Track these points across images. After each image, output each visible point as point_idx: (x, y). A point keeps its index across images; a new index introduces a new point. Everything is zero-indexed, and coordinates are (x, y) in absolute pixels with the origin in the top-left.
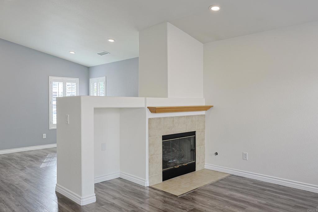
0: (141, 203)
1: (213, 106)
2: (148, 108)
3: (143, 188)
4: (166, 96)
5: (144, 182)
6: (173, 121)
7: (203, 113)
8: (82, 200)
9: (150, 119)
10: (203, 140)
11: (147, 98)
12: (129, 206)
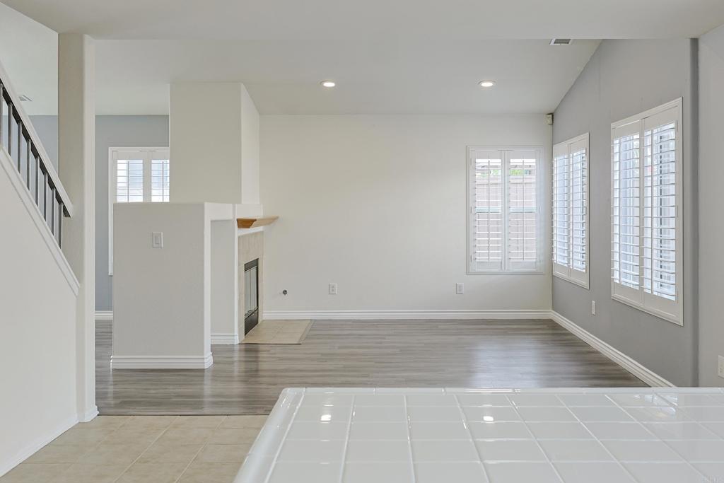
1: (278, 217)
3: (234, 348)
4: (240, 202)
7: (262, 228)
9: (239, 238)
11: (236, 205)
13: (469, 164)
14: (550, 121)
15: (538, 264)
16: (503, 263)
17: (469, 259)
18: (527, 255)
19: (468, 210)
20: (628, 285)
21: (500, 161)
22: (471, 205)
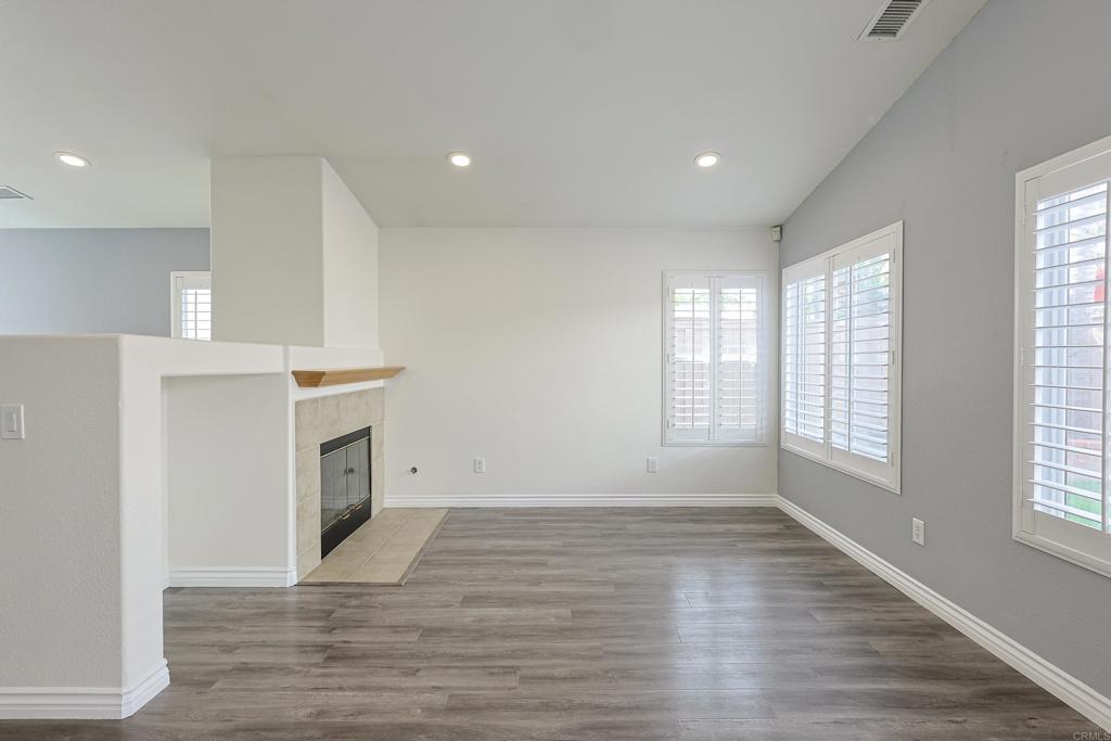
0: (330, 632)
1: (404, 368)
2: (293, 373)
3: (283, 591)
4: (320, 344)
5: (283, 575)
6: (338, 406)
7: (380, 383)
8: (124, 697)
9: (298, 404)
10: (382, 444)
11: (291, 348)
12: (302, 652)
13: (665, 297)
14: (776, 236)
15: (759, 432)
16: (711, 430)
17: (665, 425)
18: (746, 421)
19: (665, 358)
20: (1053, 512)
21: (707, 291)
22: (669, 351)
